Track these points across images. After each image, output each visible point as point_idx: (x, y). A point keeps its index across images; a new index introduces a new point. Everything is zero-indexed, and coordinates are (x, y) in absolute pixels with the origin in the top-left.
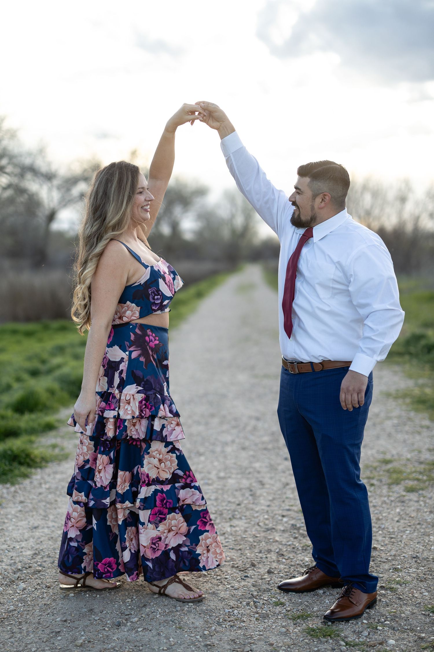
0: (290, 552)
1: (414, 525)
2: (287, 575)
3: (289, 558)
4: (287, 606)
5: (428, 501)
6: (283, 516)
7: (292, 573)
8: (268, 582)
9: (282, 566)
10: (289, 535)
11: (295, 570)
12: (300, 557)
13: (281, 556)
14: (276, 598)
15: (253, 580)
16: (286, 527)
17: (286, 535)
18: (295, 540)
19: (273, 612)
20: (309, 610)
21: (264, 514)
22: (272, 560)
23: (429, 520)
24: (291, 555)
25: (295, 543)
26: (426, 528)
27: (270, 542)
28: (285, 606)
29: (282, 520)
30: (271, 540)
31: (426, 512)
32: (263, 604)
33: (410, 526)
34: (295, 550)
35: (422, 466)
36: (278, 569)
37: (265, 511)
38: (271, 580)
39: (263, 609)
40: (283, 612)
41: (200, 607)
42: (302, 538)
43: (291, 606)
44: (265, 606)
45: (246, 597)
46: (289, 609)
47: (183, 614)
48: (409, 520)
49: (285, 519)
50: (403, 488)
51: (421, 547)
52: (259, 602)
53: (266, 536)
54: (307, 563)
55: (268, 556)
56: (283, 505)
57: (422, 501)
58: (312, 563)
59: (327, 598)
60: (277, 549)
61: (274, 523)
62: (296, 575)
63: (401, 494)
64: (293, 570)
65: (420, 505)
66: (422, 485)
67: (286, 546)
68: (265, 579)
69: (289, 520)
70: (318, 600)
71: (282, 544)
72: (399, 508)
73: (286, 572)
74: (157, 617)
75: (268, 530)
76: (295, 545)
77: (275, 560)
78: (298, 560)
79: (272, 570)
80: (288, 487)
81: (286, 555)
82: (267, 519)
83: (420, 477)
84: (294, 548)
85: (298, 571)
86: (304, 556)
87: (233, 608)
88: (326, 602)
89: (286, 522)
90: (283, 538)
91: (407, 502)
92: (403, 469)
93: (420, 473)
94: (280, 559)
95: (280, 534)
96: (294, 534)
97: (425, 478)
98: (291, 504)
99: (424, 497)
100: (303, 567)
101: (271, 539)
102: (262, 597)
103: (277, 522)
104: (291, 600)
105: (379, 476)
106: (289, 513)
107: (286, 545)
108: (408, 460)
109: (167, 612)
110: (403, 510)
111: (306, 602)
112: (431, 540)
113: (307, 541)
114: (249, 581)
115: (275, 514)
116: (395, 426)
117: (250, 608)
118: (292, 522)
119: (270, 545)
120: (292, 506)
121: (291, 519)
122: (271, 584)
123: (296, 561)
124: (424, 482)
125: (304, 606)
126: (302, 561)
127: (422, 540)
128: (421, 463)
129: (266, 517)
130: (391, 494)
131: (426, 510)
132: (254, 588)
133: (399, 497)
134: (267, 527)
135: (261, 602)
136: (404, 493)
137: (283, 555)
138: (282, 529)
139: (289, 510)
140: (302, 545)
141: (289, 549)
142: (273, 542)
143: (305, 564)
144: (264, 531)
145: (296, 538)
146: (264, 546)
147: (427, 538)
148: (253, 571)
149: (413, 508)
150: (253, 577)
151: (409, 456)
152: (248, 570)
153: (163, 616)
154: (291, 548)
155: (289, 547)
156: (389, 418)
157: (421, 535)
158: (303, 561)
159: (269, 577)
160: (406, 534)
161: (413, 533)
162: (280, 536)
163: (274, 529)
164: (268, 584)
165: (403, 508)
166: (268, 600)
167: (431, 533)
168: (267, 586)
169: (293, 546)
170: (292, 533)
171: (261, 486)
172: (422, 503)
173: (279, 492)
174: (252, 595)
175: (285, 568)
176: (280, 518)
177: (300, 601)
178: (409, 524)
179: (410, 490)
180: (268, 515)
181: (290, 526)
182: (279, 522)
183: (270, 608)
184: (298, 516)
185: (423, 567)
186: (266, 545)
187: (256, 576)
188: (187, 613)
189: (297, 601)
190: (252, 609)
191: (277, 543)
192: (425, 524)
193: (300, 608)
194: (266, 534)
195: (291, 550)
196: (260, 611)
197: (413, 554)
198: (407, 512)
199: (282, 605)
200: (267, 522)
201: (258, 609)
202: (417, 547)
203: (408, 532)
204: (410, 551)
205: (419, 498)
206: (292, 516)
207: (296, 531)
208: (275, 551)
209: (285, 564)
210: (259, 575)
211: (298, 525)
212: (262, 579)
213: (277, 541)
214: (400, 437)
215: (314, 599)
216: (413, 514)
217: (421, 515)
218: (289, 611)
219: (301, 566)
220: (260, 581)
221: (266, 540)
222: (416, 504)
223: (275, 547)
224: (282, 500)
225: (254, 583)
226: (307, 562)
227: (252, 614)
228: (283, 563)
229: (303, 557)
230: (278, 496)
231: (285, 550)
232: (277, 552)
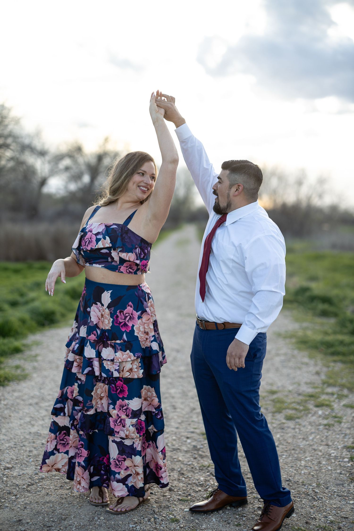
0: (189, 471)
1: (290, 450)
2: (184, 493)
3: (188, 477)
4: (181, 523)
5: (302, 429)
6: (188, 438)
7: (188, 491)
8: (168, 499)
9: (181, 484)
10: (190, 455)
11: (191, 489)
12: (197, 476)
13: (181, 475)
14: (173, 515)
15: (156, 497)
16: (189, 448)
17: (188, 455)
18: (195, 460)
19: (169, 528)
20: (198, 527)
21: (173, 435)
22: (174, 478)
23: (302, 446)
24: (190, 475)
25: (194, 463)
26: (299, 453)
27: (174, 461)
28: (179, 523)
29: (186, 441)
30: (175, 460)
31: (300, 439)
32: (162, 520)
33: (286, 451)
34: (193, 470)
35: (301, 398)
36: (177, 487)
37: (174, 433)
38: (171, 498)
39: (161, 525)
40: (177, 528)
41: (109, 521)
42: (200, 459)
43: (184, 523)
44: (163, 523)
45: (148, 513)
46: (182, 526)
47: (94, 528)
48: (286, 445)
49: (189, 441)
50: (284, 416)
51: (294, 471)
52: (158, 519)
53: (172, 455)
54: (202, 483)
55: (172, 474)
56: (189, 428)
57: (298, 428)
58: (205, 482)
59: (214, 517)
60: (179, 468)
61: (180, 444)
62: (191, 493)
63: (282, 421)
64: (189, 488)
65: (296, 432)
66: (299, 414)
67: (186, 466)
68: (166, 496)
69: (192, 442)
70: (207, 519)
71: (183, 464)
72: (279, 434)
73: (184, 490)
74: (73, 530)
75: (174, 450)
76: (194, 465)
77: (177, 478)
78: (195, 479)
79: (173, 488)
80: (194, 411)
81: (186, 474)
82: (175, 440)
83: (298, 407)
84: (192, 468)
85: (194, 490)
86: (200, 475)
87: (136, 523)
88: (213, 520)
89: (189, 443)
90: (186, 458)
91: (286, 428)
92: (285, 399)
93: (299, 404)
94: (181, 478)
95: (184, 454)
96: (194, 455)
97: (301, 408)
98: (195, 427)
99: (300, 425)
100: (198, 486)
101: (175, 458)
102: (162, 514)
103: (182, 443)
104: (184, 517)
105: (266, 405)
106: (193, 435)
107: (186, 464)
108: (290, 391)
109: (82, 525)
110: (282, 436)
111: (196, 520)
112: (302, 464)
113: (204, 462)
114: (153, 498)
115: (182, 436)
116: (282, 362)
117: (151, 523)
118: (194, 443)
119: (175, 464)
120: (195, 429)
121: (193, 440)
122: (170, 501)
123: (193, 480)
124: (300, 411)
125: (195, 523)
126: (197, 480)
127: (295, 464)
128: (299, 394)
129: (174, 438)
130: (274, 421)
131: (300, 437)
132: (156, 504)
133: (280, 424)
134: (174, 447)
135: (160, 519)
136: (284, 421)
137: (183, 474)
138: (186, 450)
139: (193, 432)
140: (199, 465)
141: (189, 469)
142: (177, 461)
143: (200, 483)
144: (171, 451)
145: (195, 458)
146: (170, 465)
147: (299, 462)
148: (157, 488)
149: (290, 435)
150: (156, 493)
151: (291, 388)
152: (154, 487)
153: (78, 529)
154: (191, 468)
155: (189, 467)
156: (278, 355)
157: (295, 460)
158: (199, 481)
159: (169, 494)
160: (283, 459)
161: (288, 458)
162: (183, 456)
163: (179, 449)
164: (168, 501)
165: (282, 434)
166: (166, 516)
167: (303, 459)
168: (167, 503)
169: (193, 466)
170: (193, 454)
171: (173, 410)
172: (297, 430)
173: (187, 416)
174: (154, 511)
175: (183, 486)
176: (185, 439)
177: (192, 518)
178: (286, 449)
179: (289, 418)
180: (176, 437)
181: (192, 446)
182: (184, 443)
183: (167, 524)
184: (199, 438)
185: (294, 489)
186: (170, 464)
187: (159, 493)
188: (98, 527)
189: (189, 518)
190: (152, 525)
191: (180, 463)
192: (298, 449)
193: (191, 525)
194: (172, 454)
195: (191, 469)
196: (158, 527)
197: (286, 477)
198: (286, 438)
199: (177, 522)
200: (174, 442)
201: (157, 525)
202: (290, 471)
203: (284, 456)
204: (285, 474)
205: (296, 425)
206: (195, 438)
207: (196, 452)
208: (177, 470)
209: (184, 482)
210: (162, 492)
211: (199, 447)
212: (164, 496)
213: (180, 461)
214: (285, 371)
215: (203, 517)
216: (290, 440)
217: (296, 441)
218: (182, 528)
219: (197, 485)
220: (162, 498)
221: (172, 459)
222: (293, 431)
223: (177, 467)
224: (188, 423)
225: (157, 500)
226: (202, 481)
227: (151, 529)
228: (182, 482)
229: (199, 477)
230: (185, 420)
231: (185, 469)
232: (179, 471)
